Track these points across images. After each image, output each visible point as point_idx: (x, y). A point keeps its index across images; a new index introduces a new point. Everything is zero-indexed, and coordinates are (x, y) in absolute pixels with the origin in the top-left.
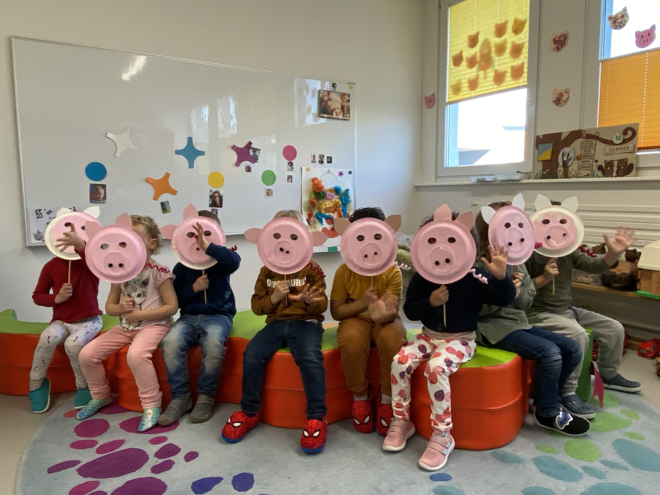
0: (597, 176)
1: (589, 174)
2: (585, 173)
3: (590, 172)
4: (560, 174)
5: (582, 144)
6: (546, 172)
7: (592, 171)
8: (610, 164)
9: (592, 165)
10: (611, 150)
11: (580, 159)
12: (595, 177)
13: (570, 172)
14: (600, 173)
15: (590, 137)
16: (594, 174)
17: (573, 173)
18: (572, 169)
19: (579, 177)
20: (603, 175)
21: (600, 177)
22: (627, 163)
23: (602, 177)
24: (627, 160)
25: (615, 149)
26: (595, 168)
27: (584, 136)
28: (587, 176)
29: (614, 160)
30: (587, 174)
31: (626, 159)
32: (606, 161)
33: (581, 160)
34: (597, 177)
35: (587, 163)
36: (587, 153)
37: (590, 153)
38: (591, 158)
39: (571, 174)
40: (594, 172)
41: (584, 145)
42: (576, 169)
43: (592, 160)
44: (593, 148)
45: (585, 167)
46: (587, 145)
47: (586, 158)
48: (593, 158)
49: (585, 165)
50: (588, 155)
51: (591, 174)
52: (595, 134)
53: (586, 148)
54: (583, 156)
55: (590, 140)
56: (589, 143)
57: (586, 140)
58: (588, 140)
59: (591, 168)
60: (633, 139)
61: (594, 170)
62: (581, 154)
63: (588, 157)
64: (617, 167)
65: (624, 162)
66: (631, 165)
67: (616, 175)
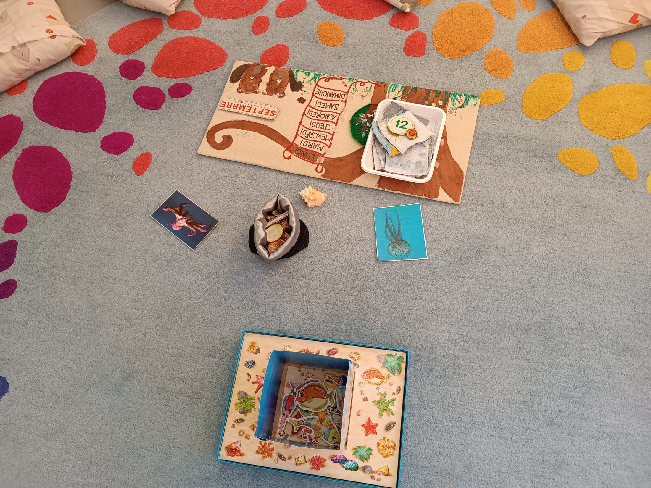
1: (327, 81)
2: (335, 85)
9: (313, 95)
13: (367, 91)
14: (300, 77)
15: (306, 154)
24: (238, 89)
26: (308, 88)
29: (263, 93)
32: (280, 97)
35: (323, 101)
36: (320, 122)
37: (313, 121)
38: (311, 109)
39: (368, 89)
40: (313, 81)
41: (324, 141)
42: (352, 95)
43: (313, 104)
44: (305, 129)
45: (331, 95)
46: (316, 139)
47: (322, 113)
48: (309, 108)
49: (329, 98)
50: (320, 118)
51: (319, 80)
52: (292, 155)
53: (320, 133)
54: (330, 117)
55: (307, 147)
56: (311, 142)
57: (319, 151)
58: (312, 149)
59: (316, 90)
60: (216, 125)
61: (311, 84)
62: (336, 124)
63: (319, 112)
64: (261, 81)
65: (246, 86)
66: (233, 81)
67: (266, 68)
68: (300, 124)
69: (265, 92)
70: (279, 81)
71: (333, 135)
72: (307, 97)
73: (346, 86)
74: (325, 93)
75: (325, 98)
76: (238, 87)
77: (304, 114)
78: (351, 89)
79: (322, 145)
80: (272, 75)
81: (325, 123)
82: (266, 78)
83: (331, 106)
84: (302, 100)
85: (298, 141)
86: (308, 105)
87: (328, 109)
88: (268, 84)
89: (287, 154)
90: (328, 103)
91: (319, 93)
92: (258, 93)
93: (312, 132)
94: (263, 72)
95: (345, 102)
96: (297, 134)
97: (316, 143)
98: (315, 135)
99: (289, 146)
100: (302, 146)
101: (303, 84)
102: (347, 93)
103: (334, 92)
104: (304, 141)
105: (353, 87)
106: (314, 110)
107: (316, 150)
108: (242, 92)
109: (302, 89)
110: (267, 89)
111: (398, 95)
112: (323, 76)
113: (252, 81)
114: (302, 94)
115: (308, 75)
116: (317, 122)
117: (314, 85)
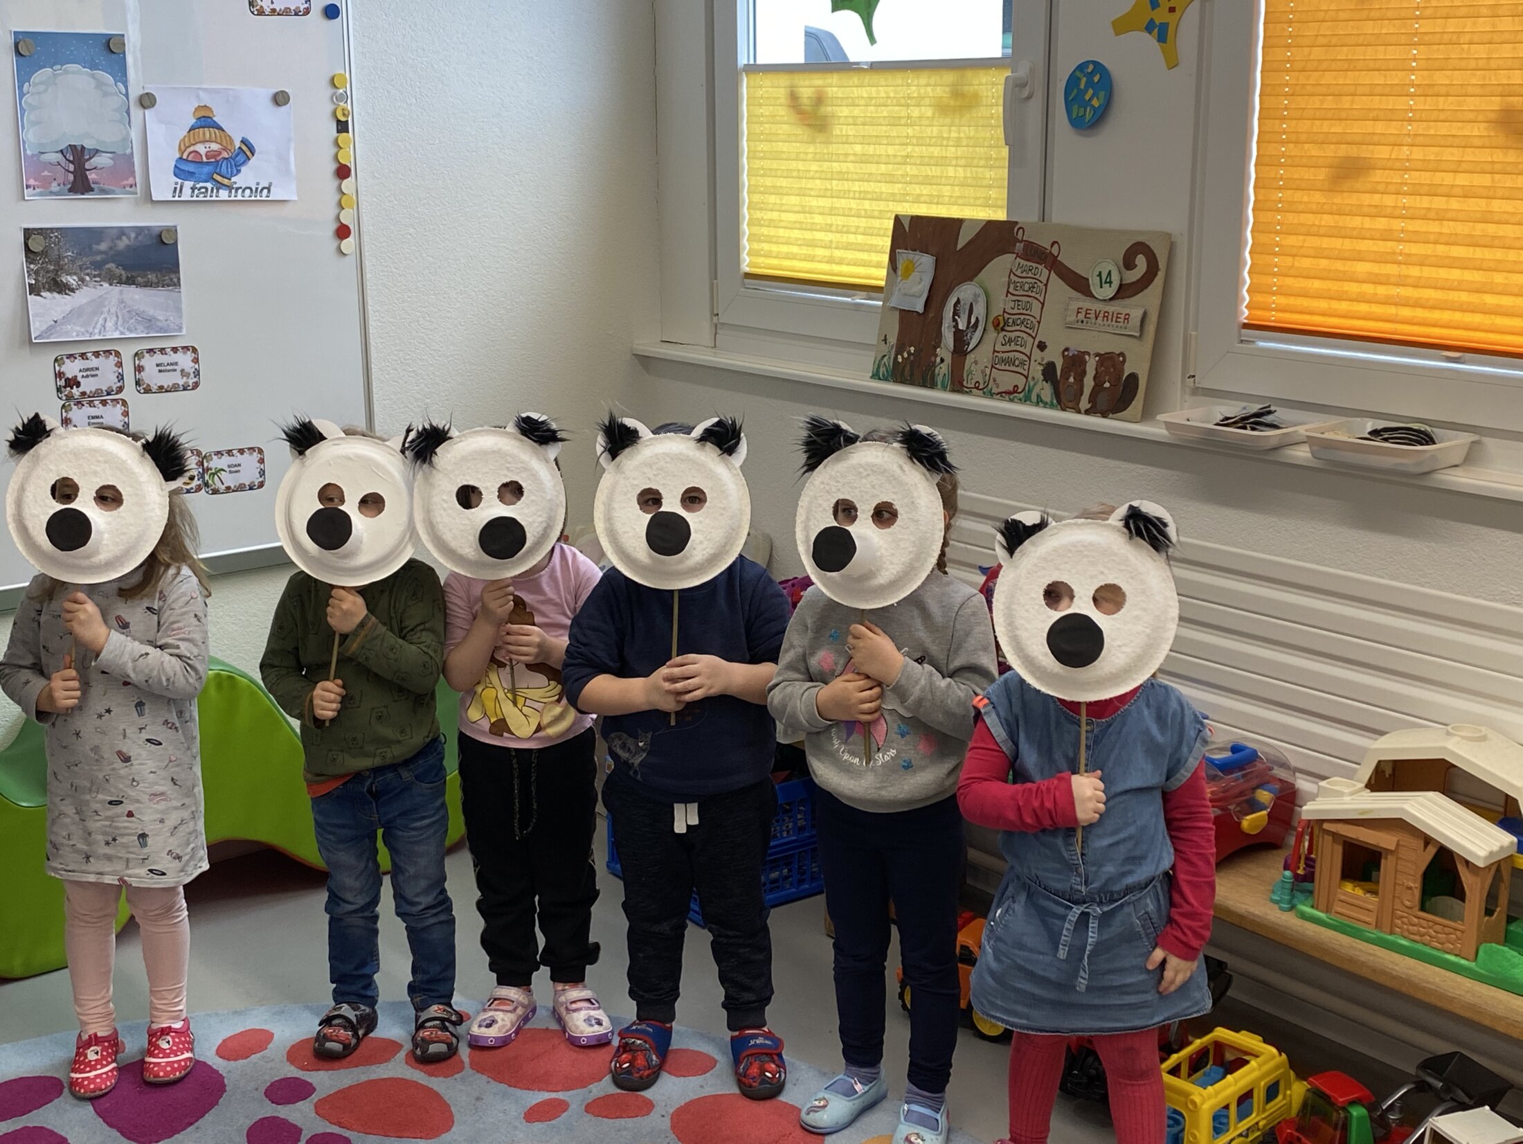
0: (1039, 402)
1: (1016, 386)
2: (1007, 380)
3: (1020, 382)
4: (943, 370)
5: (1013, 278)
6: (906, 355)
7: (1027, 378)
8: (1075, 362)
9: (1030, 358)
10: (1081, 316)
11: (1003, 330)
12: (1032, 404)
13: (970, 372)
14: (1047, 391)
15: (1035, 253)
16: (1030, 391)
17: (978, 377)
18: (976, 362)
19: (991, 395)
20: (1055, 401)
21: (1045, 405)
22: (1122, 371)
23: (1052, 406)
24: (1124, 361)
25: (1093, 316)
26: (1037, 371)
27: (1019, 247)
28: (1010, 394)
29: (1088, 354)
30: (1011, 389)
31: (1122, 354)
32: (1067, 349)
33: (1004, 333)
34: (1037, 404)
35: (1018, 348)
36: (1021, 311)
37: (1028, 312)
38: (1030, 332)
39: (970, 377)
40: (1032, 383)
41: (1017, 279)
42: (986, 364)
43: (1030, 340)
44: (1037, 296)
45: (1011, 362)
46: (1025, 280)
47: (1018, 328)
48: (1034, 335)
49: (1011, 355)
50: (1022, 317)
51: (1024, 389)
52: (1049, 248)
53: (1022, 293)
54: (1011, 321)
55: (1034, 265)
56: (1030, 275)
57: (1023, 262)
58: (1029, 264)
59: (1026, 367)
60: (1146, 287)
61: (1033, 378)
62: (1004, 312)
63: (1023, 328)
64: (1095, 378)
65: (1114, 366)
66: (1133, 378)
67: (1089, 406)
68: (1043, 304)
69: (1087, 357)
70: (1071, 380)
71: (1008, 292)
72: (1037, 354)
73: (995, 381)
74: (1017, 363)
75: (1017, 355)
76: (1127, 364)
77: (1039, 323)
78: (988, 372)
79: (1018, 273)
80: (1081, 392)
81: (1016, 311)
82: (1089, 383)
83: (1010, 341)
84: (1042, 346)
85: (1046, 272)
86: (1034, 338)
87: (1013, 335)
88: (1084, 373)
89: (1055, 251)
90: (1013, 347)
91: (1022, 363)
92: (1097, 355)
93: (1030, 293)
94: (1092, 399)
95: (995, 351)
96: (1046, 285)
97: (1024, 275)
98: (1027, 287)
99: (1053, 263)
100: (1040, 267)
101: (1042, 377)
102: (992, 367)
103: (1007, 367)
104: (1037, 277)
105: (987, 378)
106: (1027, 330)
107: (1025, 263)
108: (1119, 355)
109: (1042, 368)
110: (1085, 362)
111: (938, 368)
112: (1022, 394)
113: (1107, 378)
114: (1043, 359)
115: (1038, 396)
116: (1024, 312)
117: (1030, 379)
